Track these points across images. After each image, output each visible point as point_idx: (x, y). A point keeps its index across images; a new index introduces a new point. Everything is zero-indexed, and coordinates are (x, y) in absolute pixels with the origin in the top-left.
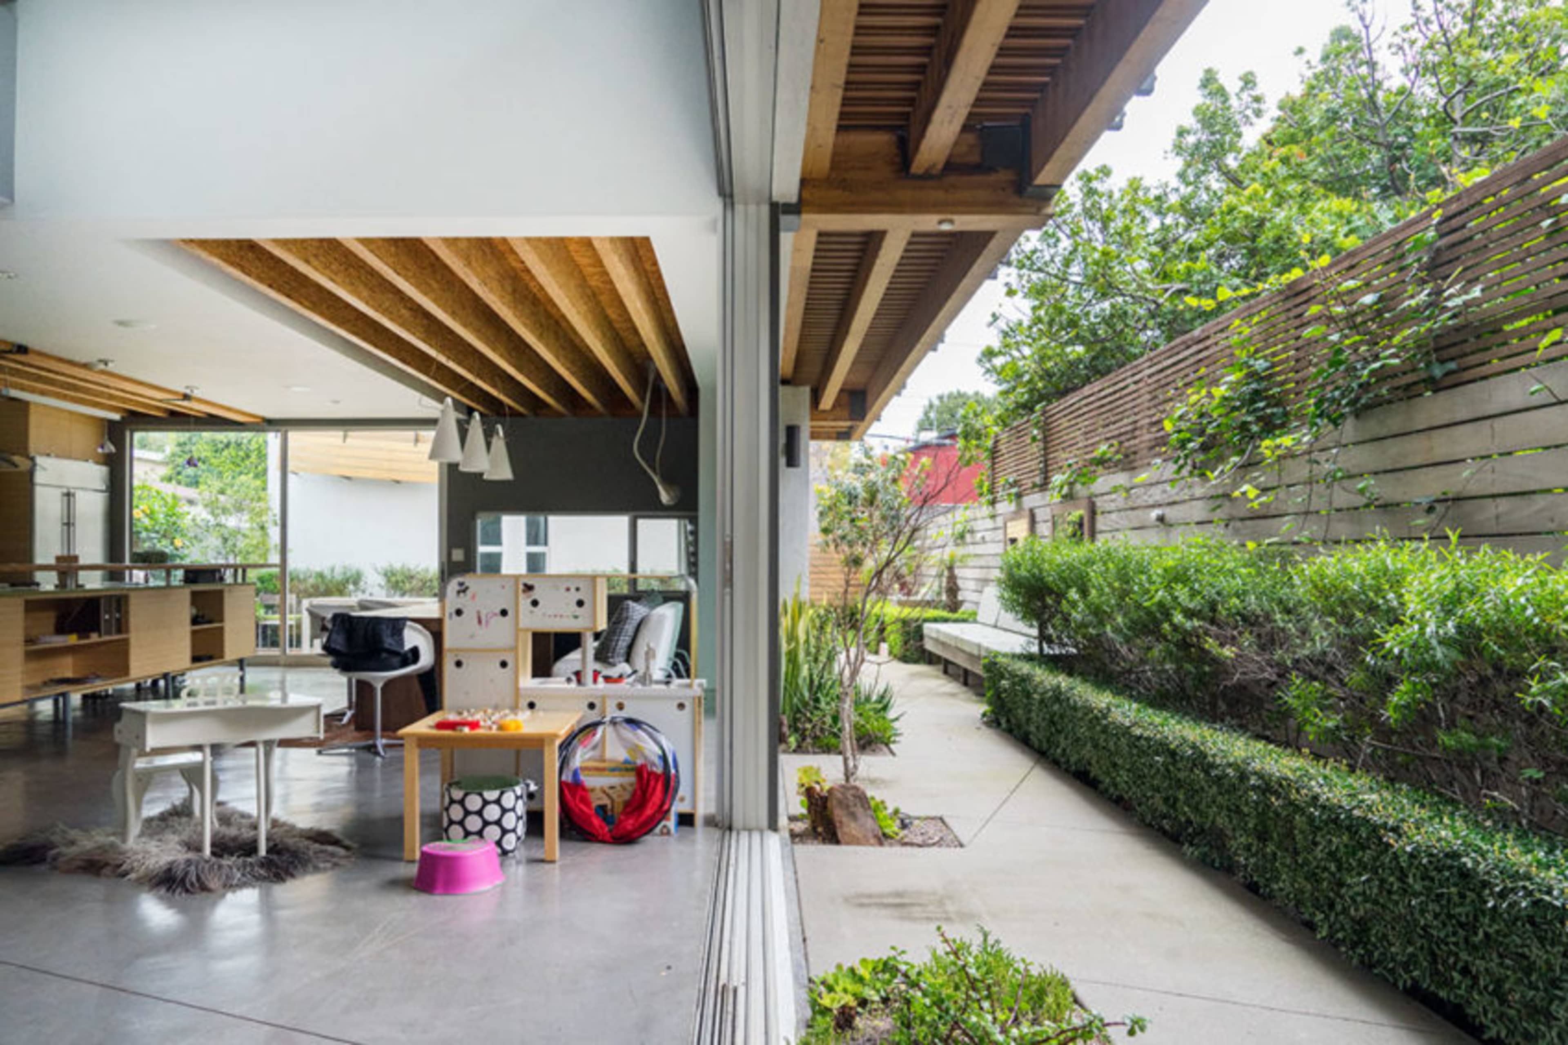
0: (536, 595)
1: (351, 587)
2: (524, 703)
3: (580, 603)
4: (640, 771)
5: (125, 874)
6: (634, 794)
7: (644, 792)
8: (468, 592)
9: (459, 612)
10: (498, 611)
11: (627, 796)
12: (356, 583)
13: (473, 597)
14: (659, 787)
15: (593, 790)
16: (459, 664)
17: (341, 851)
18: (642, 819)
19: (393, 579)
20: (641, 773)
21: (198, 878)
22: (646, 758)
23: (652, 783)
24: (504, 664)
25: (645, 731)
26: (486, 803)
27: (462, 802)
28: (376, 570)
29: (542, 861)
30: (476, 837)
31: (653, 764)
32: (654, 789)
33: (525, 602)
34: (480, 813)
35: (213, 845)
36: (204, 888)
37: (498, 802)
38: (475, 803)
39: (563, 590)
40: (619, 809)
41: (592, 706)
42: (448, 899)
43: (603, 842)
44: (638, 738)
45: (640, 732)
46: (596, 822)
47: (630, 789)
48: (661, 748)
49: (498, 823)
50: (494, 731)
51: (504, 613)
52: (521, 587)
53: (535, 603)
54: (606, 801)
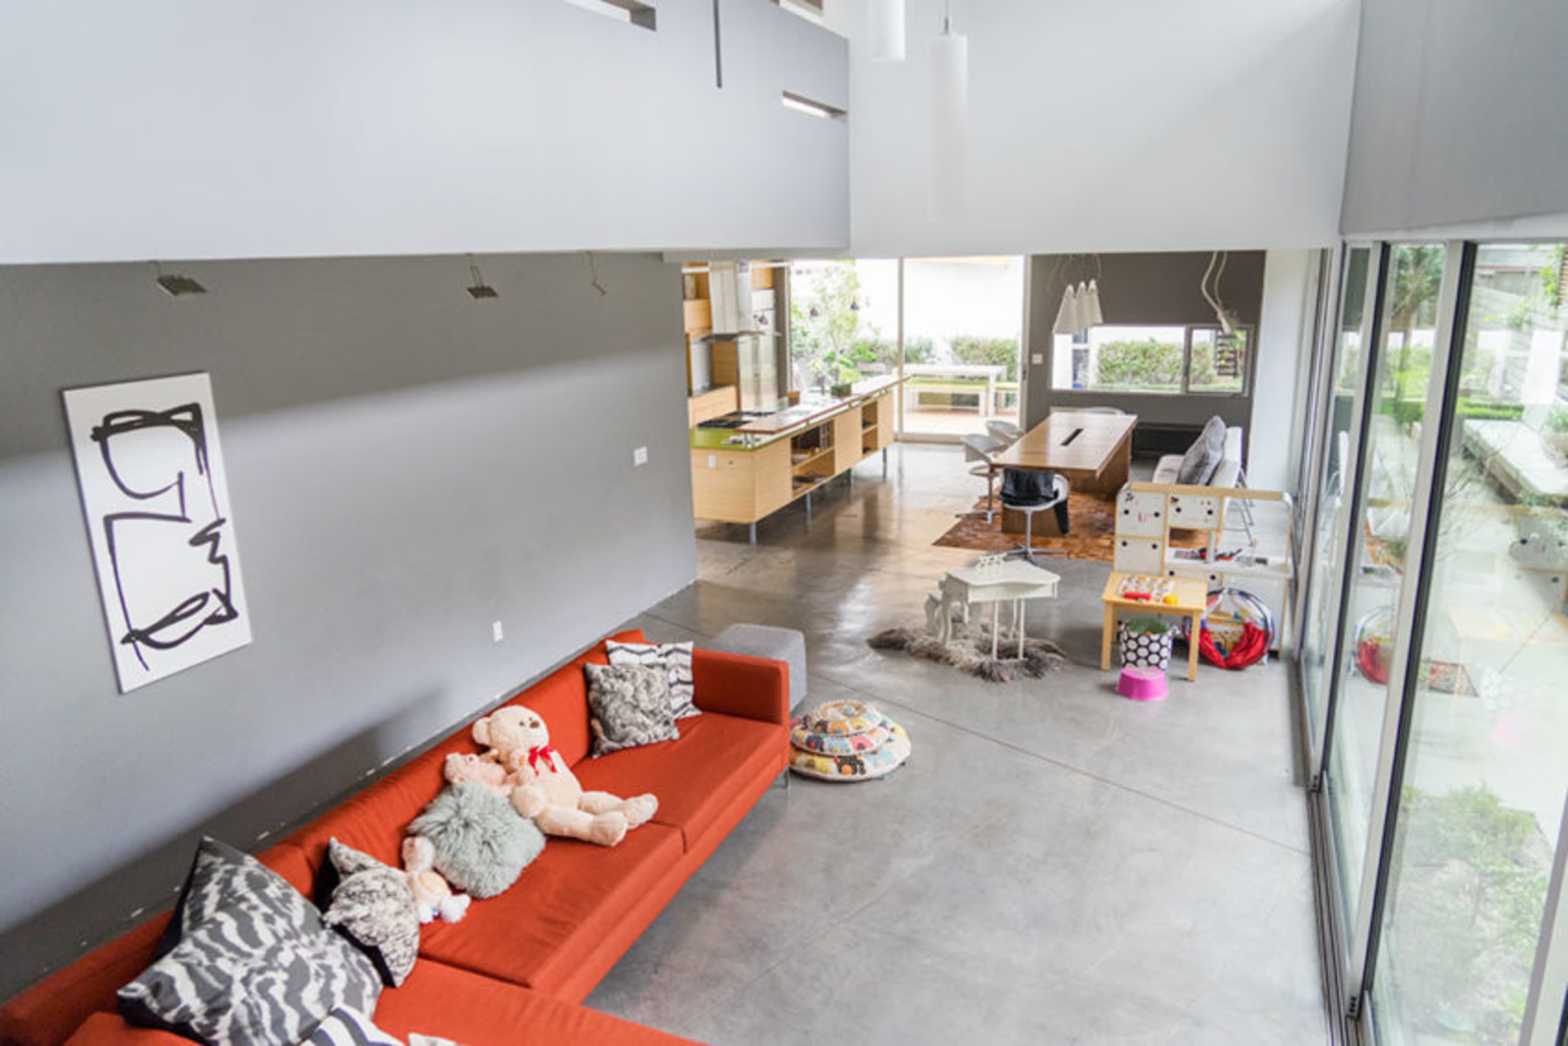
0: (1179, 504)
1: (924, 354)
2: (1167, 572)
3: (1210, 512)
4: (1247, 626)
5: (952, 664)
6: (1242, 638)
7: (1250, 640)
8: (1134, 501)
9: (1127, 512)
10: (1153, 512)
11: (1236, 639)
12: (928, 351)
13: (1137, 503)
14: (1261, 638)
15: (1213, 633)
16: (1124, 544)
17: (1059, 657)
18: (1248, 657)
19: (959, 348)
20: (1249, 629)
21: (998, 674)
22: (1251, 618)
23: (1255, 637)
24: (1155, 547)
25: (1253, 602)
26: (1151, 642)
27: (1136, 640)
28: (944, 340)
29: (1186, 679)
30: (1155, 668)
31: (1256, 623)
32: (1257, 641)
33: (1172, 509)
34: (1147, 647)
35: (999, 652)
36: (1002, 680)
37: (1158, 641)
38: (1144, 641)
39: (1198, 503)
40: (1230, 646)
41: (1213, 577)
42: (1141, 704)
43: (1220, 666)
44: (1248, 605)
45: (1249, 602)
46: (1215, 654)
47: (1239, 635)
48: (1262, 612)
49: (1158, 653)
50: (1161, 604)
51: (1157, 515)
52: (1170, 499)
53: (1178, 510)
54: (1222, 641)
